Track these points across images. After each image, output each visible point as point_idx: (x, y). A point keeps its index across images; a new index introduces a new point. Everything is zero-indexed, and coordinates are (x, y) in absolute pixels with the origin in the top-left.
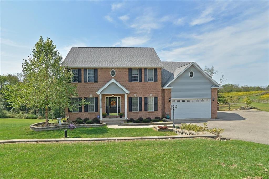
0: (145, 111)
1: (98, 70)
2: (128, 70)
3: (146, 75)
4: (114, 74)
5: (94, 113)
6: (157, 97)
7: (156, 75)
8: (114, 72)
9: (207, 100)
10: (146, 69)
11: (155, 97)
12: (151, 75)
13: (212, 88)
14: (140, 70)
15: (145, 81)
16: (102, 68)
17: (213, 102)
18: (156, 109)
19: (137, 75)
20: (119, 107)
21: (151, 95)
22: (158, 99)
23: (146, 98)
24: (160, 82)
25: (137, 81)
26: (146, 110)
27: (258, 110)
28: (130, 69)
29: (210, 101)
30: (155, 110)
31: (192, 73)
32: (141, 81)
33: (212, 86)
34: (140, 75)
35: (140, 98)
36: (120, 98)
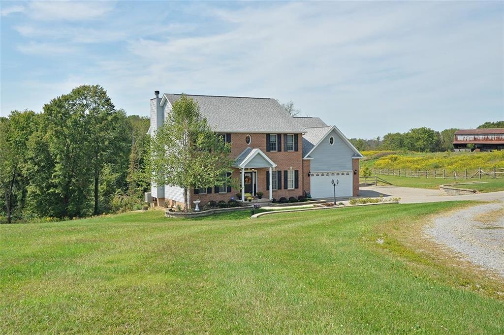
0: (285, 189)
1: (231, 136)
2: (265, 136)
3: (286, 143)
4: (249, 141)
5: (226, 194)
6: (298, 171)
7: (296, 143)
8: (249, 138)
9: (348, 174)
10: (285, 135)
11: (295, 171)
12: (291, 142)
13: (353, 158)
14: (279, 135)
15: (285, 151)
16: (235, 133)
17: (355, 175)
18: (297, 187)
19: (276, 142)
20: (255, 185)
21: (291, 168)
22: (299, 173)
23: (286, 172)
24: (300, 151)
25: (275, 150)
26: (286, 187)
27: (392, 186)
28: (268, 135)
29: (351, 174)
30: (295, 188)
31: (332, 139)
32: (280, 150)
33: (354, 156)
34: (280, 143)
35: (280, 172)
36: (255, 172)
